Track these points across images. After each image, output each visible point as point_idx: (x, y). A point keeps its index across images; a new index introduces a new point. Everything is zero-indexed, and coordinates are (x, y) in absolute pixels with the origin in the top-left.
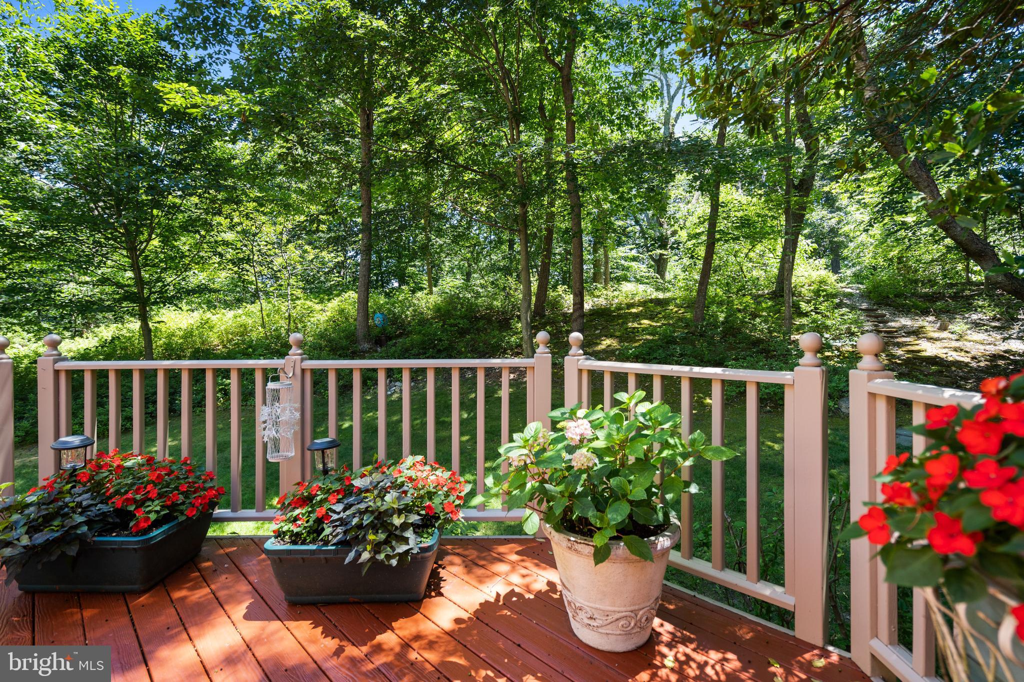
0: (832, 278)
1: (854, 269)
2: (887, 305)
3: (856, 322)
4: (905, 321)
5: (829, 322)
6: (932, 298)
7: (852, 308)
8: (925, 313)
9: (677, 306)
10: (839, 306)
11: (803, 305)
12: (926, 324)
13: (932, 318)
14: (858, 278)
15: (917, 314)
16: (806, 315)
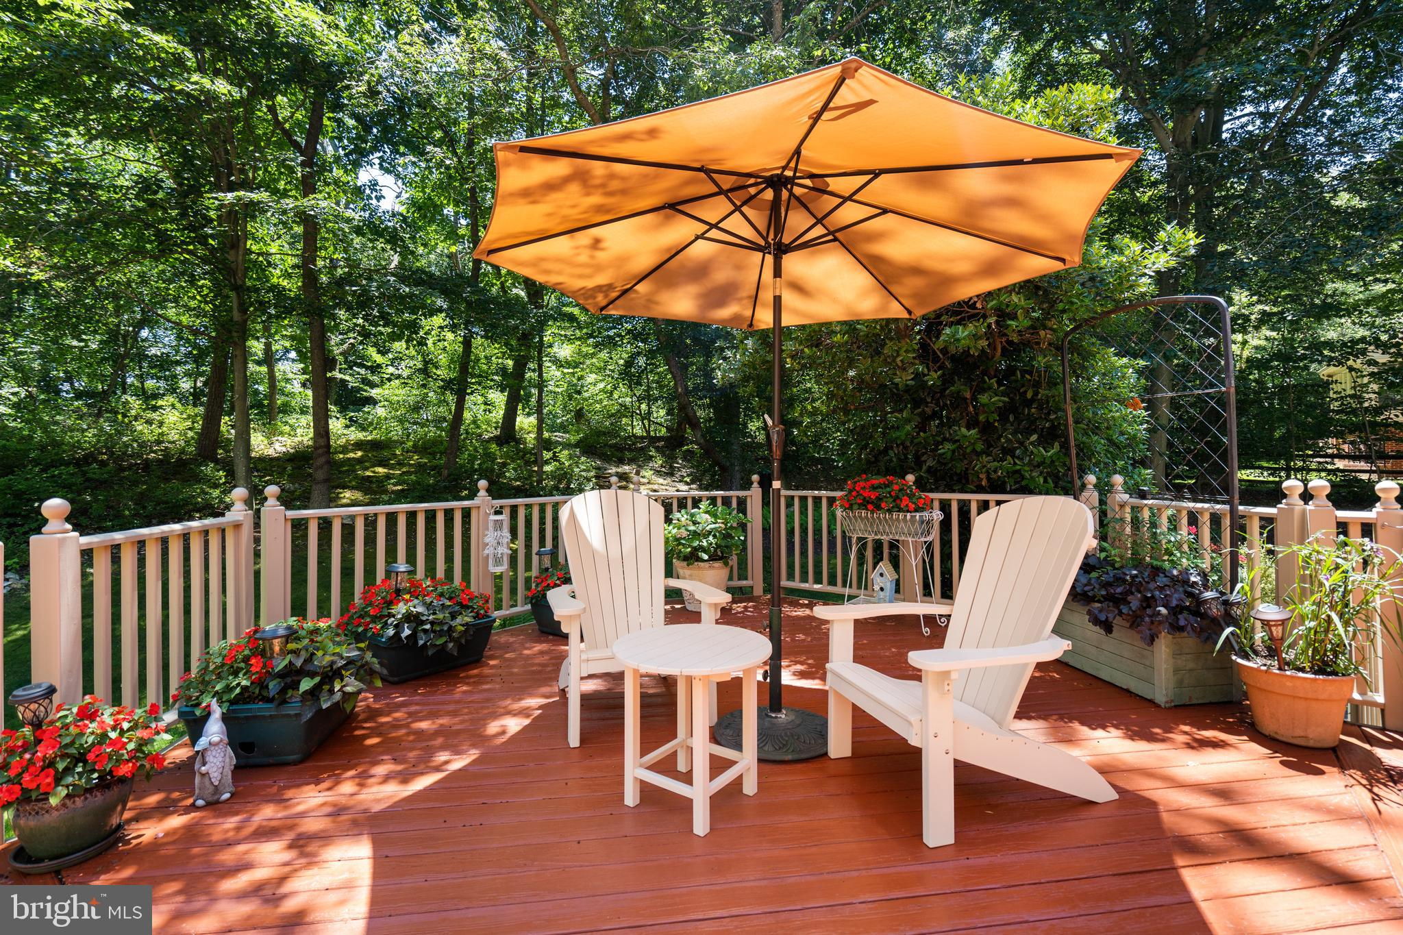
4: (613, 468)
8: (621, 461)
12: (626, 470)
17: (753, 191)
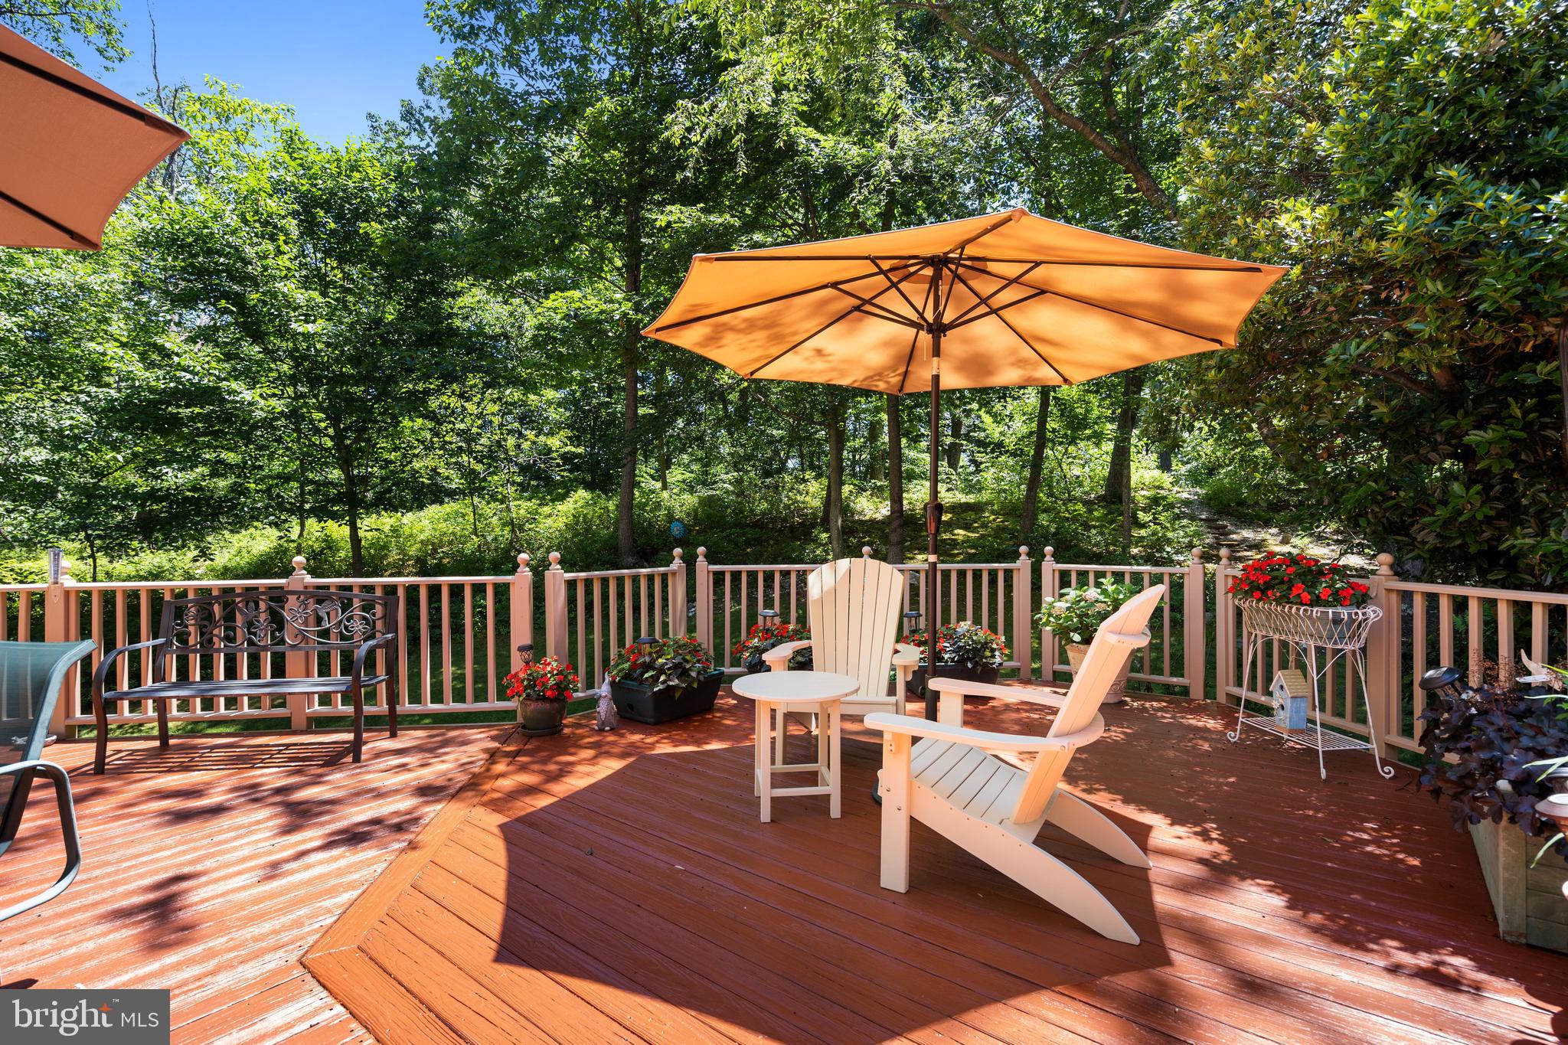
0: (1166, 479)
1: (1189, 466)
2: (1229, 514)
3: (1197, 534)
4: (1247, 534)
5: (1170, 535)
6: (1277, 507)
7: (1193, 518)
8: (1267, 524)
9: (993, 512)
10: (1177, 517)
11: (1141, 515)
12: (1268, 537)
13: (1274, 530)
14: (1194, 478)
15: (1259, 526)
16: (1143, 526)
17: (912, 269)
